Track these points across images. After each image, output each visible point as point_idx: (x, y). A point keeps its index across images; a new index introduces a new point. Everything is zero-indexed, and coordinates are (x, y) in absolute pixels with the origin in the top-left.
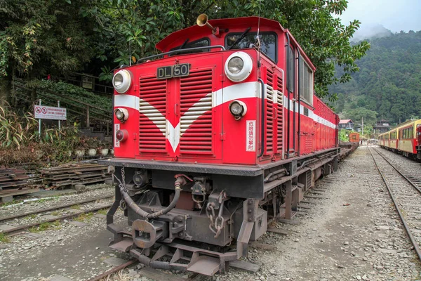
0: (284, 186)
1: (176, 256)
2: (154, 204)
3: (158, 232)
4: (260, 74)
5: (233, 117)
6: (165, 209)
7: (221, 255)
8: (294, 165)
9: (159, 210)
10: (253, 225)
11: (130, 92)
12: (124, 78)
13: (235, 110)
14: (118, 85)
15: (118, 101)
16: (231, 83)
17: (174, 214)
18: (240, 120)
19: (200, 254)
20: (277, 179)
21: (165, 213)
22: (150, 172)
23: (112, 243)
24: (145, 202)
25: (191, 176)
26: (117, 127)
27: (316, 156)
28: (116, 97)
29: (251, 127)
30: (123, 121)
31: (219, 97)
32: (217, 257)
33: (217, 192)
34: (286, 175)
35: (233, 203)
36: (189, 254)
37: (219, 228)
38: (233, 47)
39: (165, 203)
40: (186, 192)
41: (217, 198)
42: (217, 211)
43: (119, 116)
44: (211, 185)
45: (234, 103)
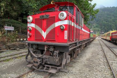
0: (75, 49)
1: (45, 68)
2: (39, 54)
3: (40, 61)
4: (69, 18)
5: (61, 30)
6: (42, 55)
7: (57, 68)
8: (78, 43)
9: (40, 56)
10: (66, 59)
11: (32, 22)
12: (30, 18)
13: (61, 28)
14: (29, 20)
15: (29, 25)
16: (60, 20)
17: (44, 56)
18: (63, 31)
19: (52, 67)
20: (73, 47)
21: (42, 56)
22: (38, 45)
23: (27, 65)
24: (36, 53)
25: (49, 46)
26: (28, 32)
27: (84, 41)
28: (28, 24)
29: (66, 32)
30: (30, 31)
31: (57, 24)
32: (56, 68)
33: (56, 50)
34: (75, 46)
35: (61, 54)
36: (49, 67)
37: (57, 60)
38: (61, 10)
39: (42, 53)
40: (48, 50)
41: (56, 52)
42: (56, 56)
43: (29, 29)
44: (55, 48)
45: (61, 26)
